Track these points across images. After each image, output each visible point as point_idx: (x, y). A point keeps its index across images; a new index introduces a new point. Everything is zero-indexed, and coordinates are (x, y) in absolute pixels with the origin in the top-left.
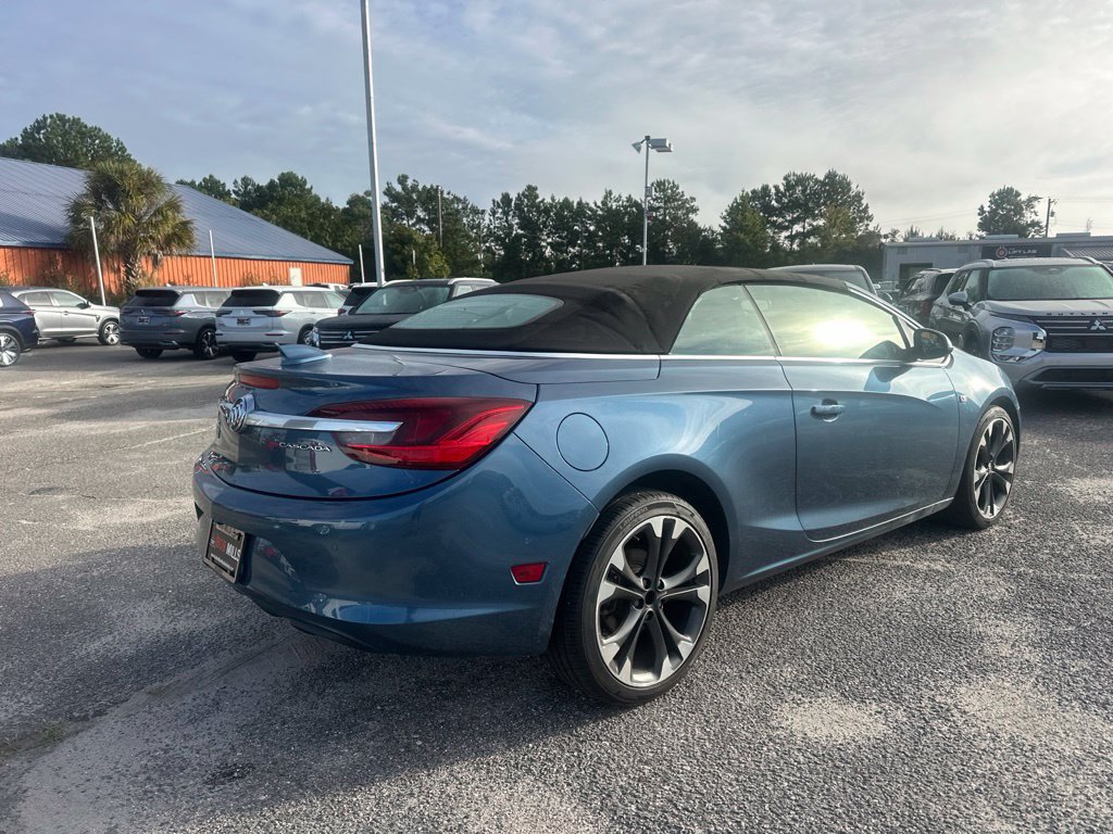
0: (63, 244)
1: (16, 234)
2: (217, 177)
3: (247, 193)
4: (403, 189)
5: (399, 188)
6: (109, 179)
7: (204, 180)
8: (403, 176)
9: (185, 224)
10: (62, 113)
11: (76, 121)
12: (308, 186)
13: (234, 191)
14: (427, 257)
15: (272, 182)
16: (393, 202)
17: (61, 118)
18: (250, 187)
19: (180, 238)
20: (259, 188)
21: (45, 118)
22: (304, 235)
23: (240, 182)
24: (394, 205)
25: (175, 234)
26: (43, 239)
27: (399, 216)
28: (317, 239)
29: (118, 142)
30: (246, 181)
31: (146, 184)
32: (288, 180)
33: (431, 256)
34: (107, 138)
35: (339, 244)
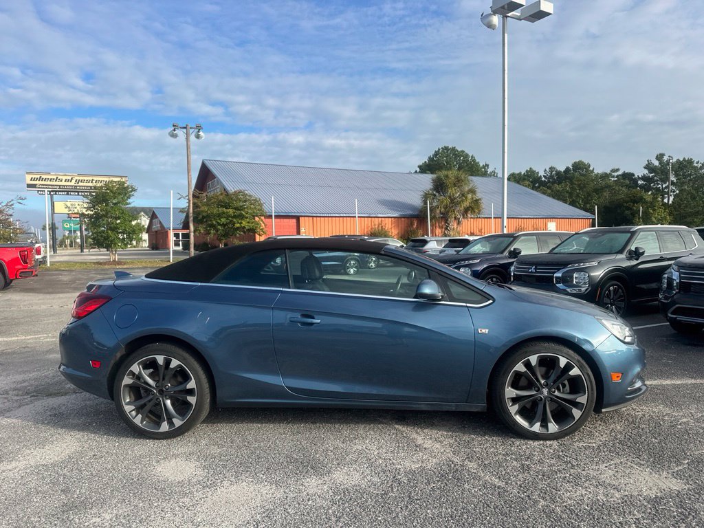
0: (418, 215)
1: (398, 211)
2: (534, 169)
3: (551, 176)
4: (660, 163)
5: (656, 163)
6: (441, 180)
7: (527, 171)
8: (660, 154)
9: (477, 200)
10: (446, 145)
11: (453, 149)
12: (591, 168)
13: (544, 176)
14: (651, 211)
15: (568, 168)
16: (650, 173)
17: (446, 148)
18: (554, 173)
19: (473, 209)
20: (558, 173)
21: (439, 149)
22: (565, 201)
23: (548, 170)
24: (651, 175)
25: (470, 207)
26: (410, 212)
27: (656, 182)
28: (573, 204)
29: (472, 157)
30: (552, 169)
31: (458, 181)
32: (578, 166)
33: (654, 210)
34: (467, 156)
35: (588, 206)
